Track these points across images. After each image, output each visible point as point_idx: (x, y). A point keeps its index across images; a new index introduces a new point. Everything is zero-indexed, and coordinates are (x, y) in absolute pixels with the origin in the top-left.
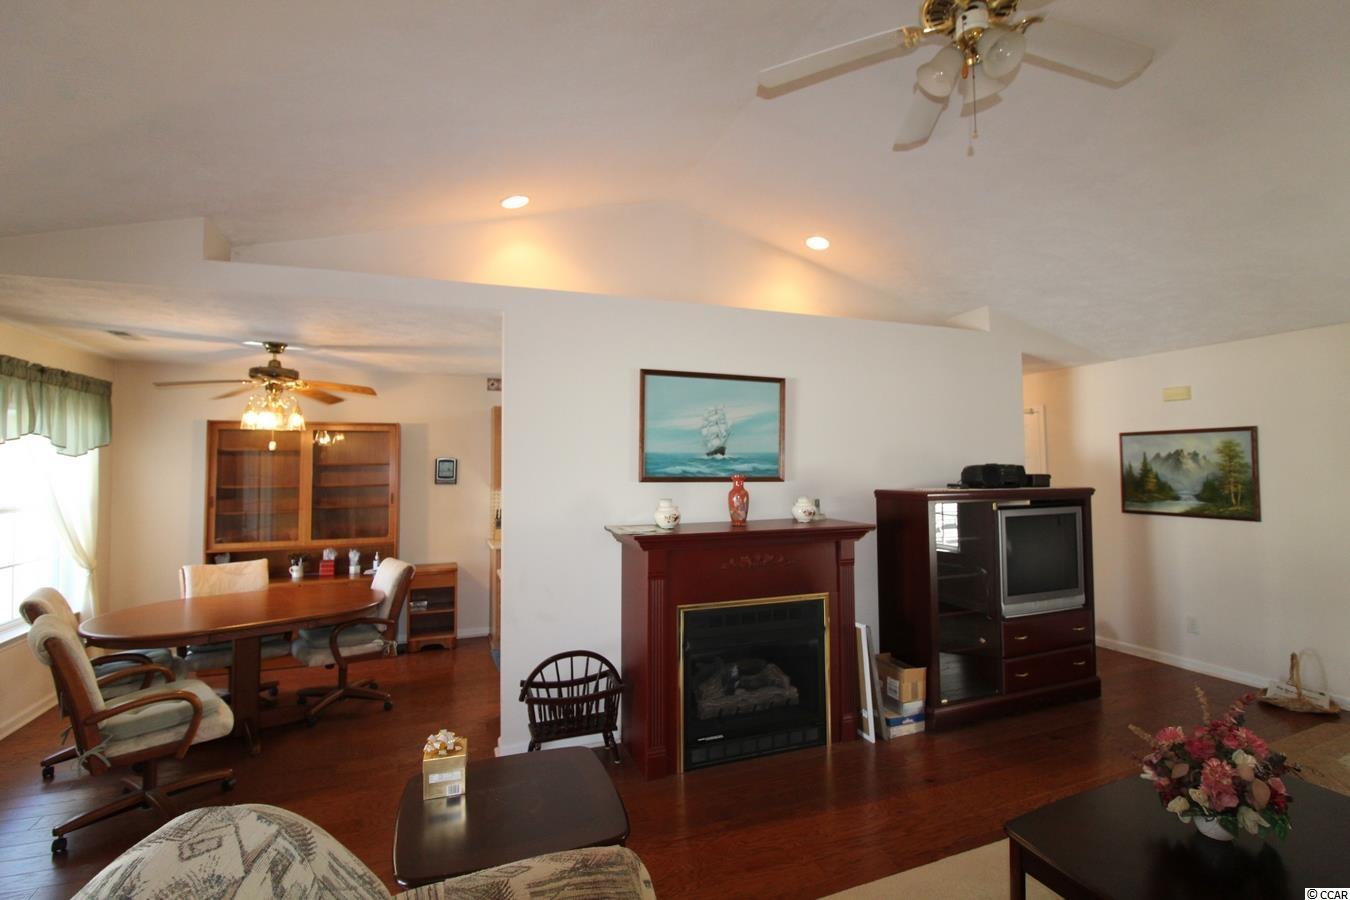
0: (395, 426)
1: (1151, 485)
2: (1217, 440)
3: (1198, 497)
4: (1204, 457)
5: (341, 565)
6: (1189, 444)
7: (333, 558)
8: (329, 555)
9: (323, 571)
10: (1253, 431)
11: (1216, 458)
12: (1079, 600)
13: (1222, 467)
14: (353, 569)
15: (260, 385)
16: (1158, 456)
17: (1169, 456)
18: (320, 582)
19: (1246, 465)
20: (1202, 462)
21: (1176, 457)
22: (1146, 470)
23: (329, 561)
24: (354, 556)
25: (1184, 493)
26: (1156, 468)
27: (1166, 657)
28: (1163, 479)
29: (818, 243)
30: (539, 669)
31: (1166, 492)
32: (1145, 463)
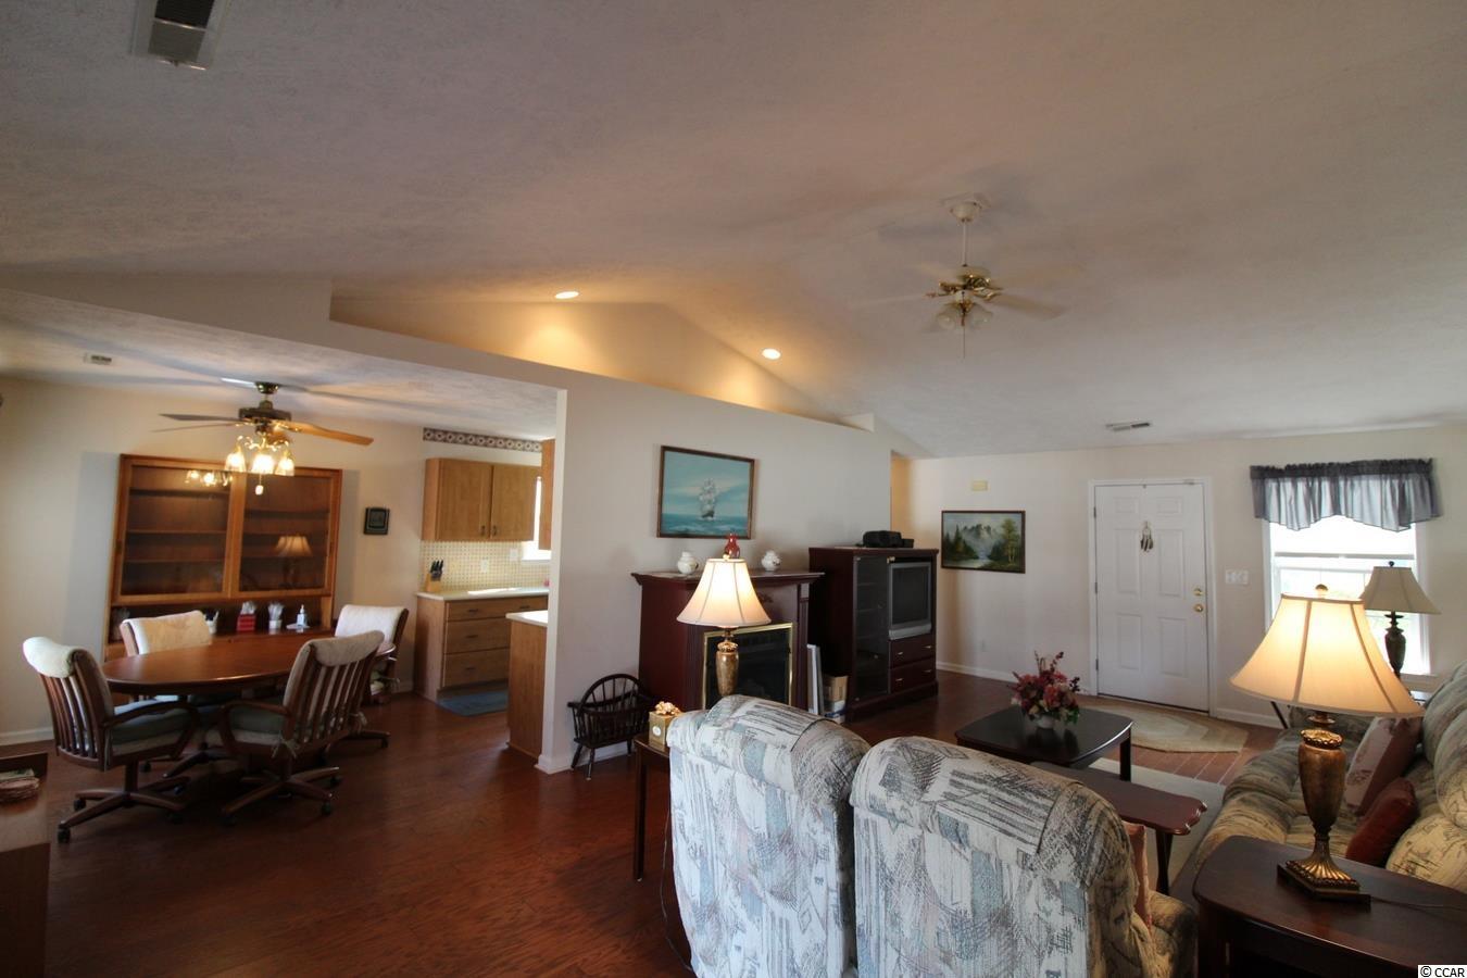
0: (337, 473)
1: (961, 548)
2: (1002, 519)
3: (990, 557)
4: (994, 530)
5: (262, 618)
6: (985, 521)
7: (252, 612)
8: (248, 609)
9: (242, 626)
10: (1023, 513)
11: (1001, 531)
12: (927, 627)
13: (1004, 537)
14: (274, 624)
15: (250, 425)
16: (966, 528)
17: (973, 528)
18: (238, 636)
19: (1018, 536)
20: (992, 533)
21: (977, 530)
22: (958, 538)
23: (248, 615)
24: (275, 610)
25: (981, 554)
26: (965, 537)
27: (966, 669)
28: (968, 544)
29: (772, 354)
30: (591, 691)
31: (970, 554)
32: (957, 533)
